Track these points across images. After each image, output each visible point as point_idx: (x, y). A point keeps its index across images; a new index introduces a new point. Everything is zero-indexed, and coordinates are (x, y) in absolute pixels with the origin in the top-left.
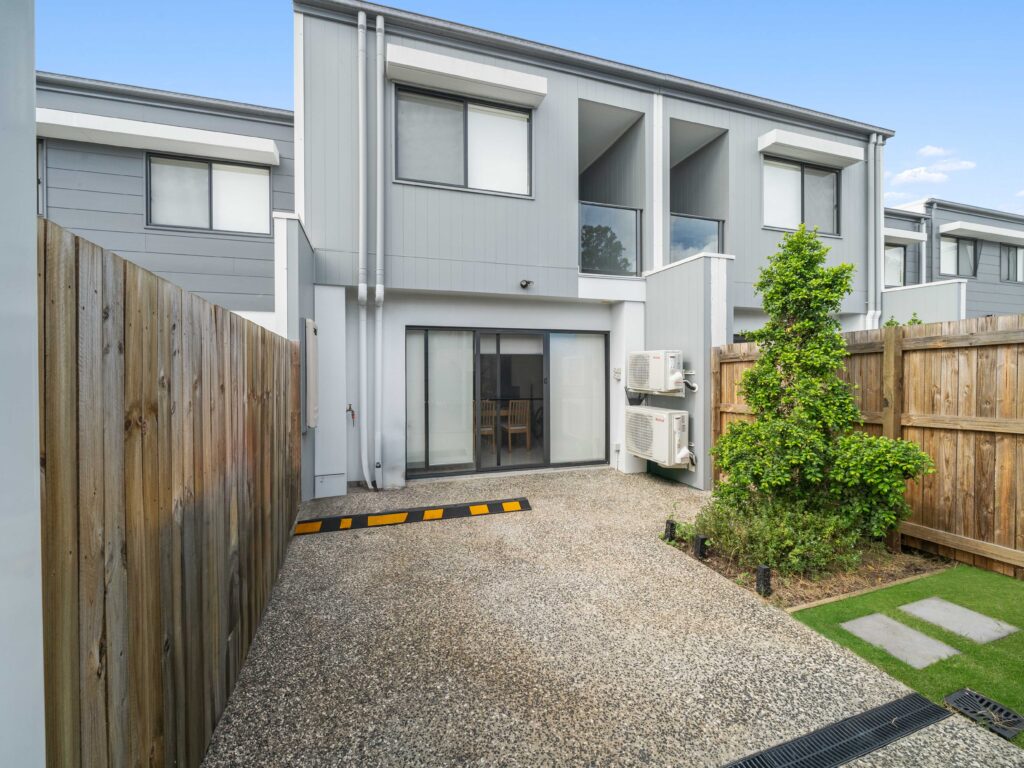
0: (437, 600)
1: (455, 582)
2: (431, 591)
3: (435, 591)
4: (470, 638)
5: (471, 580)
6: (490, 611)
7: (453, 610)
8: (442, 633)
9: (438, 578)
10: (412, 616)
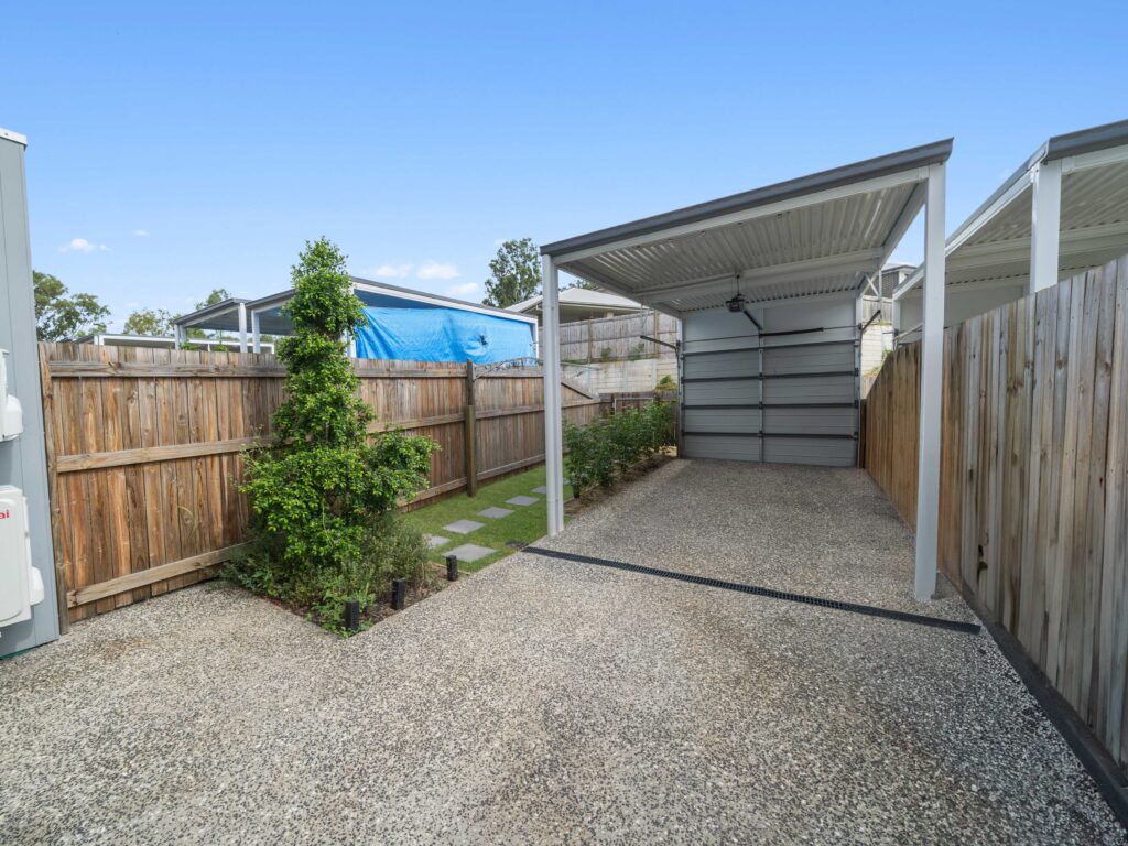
0: (750, 736)
1: (698, 749)
2: (752, 759)
3: (745, 755)
4: (734, 669)
5: (668, 736)
6: (684, 681)
7: (733, 706)
8: (763, 690)
9: (724, 780)
10: (801, 733)
